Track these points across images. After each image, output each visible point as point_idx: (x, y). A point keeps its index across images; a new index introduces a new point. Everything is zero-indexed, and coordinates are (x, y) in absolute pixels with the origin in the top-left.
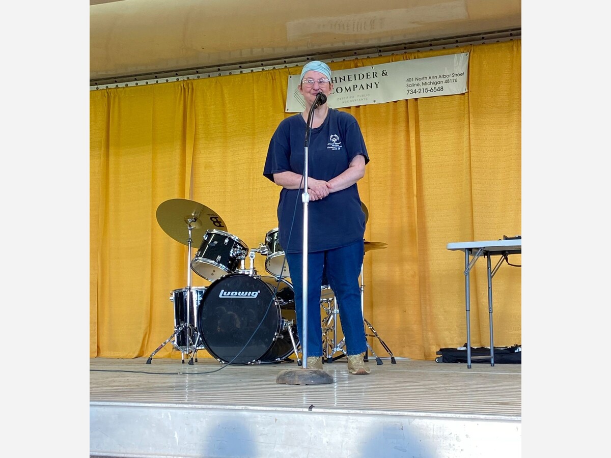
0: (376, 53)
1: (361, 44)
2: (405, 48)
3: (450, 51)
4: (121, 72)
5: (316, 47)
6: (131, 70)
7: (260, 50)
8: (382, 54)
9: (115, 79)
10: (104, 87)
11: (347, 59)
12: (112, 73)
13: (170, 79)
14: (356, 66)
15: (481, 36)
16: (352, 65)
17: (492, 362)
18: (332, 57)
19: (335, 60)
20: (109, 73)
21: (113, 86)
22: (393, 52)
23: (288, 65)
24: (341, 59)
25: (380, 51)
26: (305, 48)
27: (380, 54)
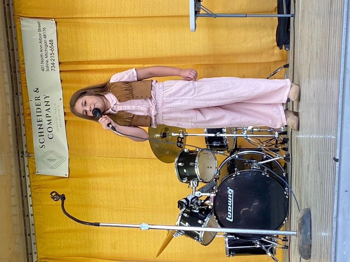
0: (18, 97)
1: (10, 110)
2: (15, 72)
3: (19, 33)
5: (12, 150)
7: (13, 198)
8: (19, 92)
11: (23, 122)
14: (30, 114)
15: (6, 6)
16: (28, 118)
18: (21, 135)
19: (23, 133)
22: (18, 82)
23: (27, 174)
24: (23, 127)
25: (17, 94)
26: (13, 159)
27: (19, 94)
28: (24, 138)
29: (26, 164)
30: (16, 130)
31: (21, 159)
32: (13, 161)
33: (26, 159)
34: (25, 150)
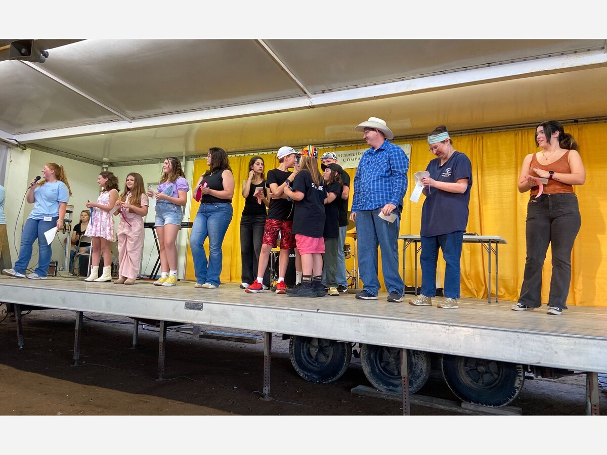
3: (403, 143)
4: (247, 148)
5: (338, 139)
6: (251, 148)
7: (311, 140)
9: (244, 152)
10: (238, 155)
11: (353, 145)
12: (242, 149)
13: (269, 153)
14: (357, 149)
15: (418, 136)
16: (355, 148)
17: (416, 294)
18: (346, 144)
19: (347, 145)
20: (241, 149)
21: (243, 155)
23: (325, 147)
24: (350, 145)
26: (333, 140)
28: (344, 146)
29: (330, 147)
30: (349, 141)
31: (333, 144)
32: (332, 140)
33: (333, 147)
34: (337, 146)
